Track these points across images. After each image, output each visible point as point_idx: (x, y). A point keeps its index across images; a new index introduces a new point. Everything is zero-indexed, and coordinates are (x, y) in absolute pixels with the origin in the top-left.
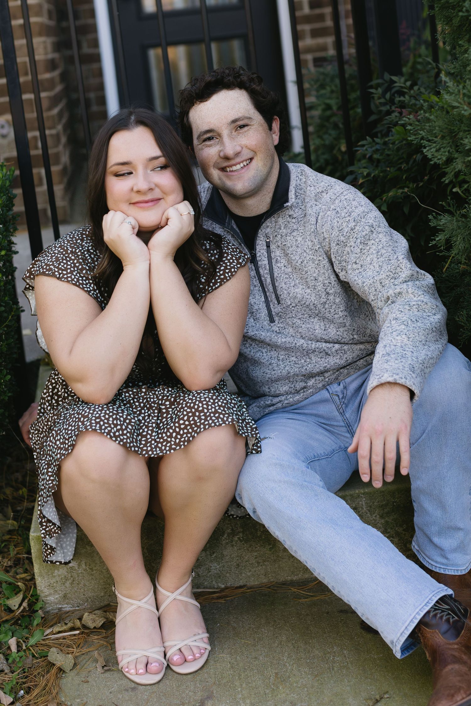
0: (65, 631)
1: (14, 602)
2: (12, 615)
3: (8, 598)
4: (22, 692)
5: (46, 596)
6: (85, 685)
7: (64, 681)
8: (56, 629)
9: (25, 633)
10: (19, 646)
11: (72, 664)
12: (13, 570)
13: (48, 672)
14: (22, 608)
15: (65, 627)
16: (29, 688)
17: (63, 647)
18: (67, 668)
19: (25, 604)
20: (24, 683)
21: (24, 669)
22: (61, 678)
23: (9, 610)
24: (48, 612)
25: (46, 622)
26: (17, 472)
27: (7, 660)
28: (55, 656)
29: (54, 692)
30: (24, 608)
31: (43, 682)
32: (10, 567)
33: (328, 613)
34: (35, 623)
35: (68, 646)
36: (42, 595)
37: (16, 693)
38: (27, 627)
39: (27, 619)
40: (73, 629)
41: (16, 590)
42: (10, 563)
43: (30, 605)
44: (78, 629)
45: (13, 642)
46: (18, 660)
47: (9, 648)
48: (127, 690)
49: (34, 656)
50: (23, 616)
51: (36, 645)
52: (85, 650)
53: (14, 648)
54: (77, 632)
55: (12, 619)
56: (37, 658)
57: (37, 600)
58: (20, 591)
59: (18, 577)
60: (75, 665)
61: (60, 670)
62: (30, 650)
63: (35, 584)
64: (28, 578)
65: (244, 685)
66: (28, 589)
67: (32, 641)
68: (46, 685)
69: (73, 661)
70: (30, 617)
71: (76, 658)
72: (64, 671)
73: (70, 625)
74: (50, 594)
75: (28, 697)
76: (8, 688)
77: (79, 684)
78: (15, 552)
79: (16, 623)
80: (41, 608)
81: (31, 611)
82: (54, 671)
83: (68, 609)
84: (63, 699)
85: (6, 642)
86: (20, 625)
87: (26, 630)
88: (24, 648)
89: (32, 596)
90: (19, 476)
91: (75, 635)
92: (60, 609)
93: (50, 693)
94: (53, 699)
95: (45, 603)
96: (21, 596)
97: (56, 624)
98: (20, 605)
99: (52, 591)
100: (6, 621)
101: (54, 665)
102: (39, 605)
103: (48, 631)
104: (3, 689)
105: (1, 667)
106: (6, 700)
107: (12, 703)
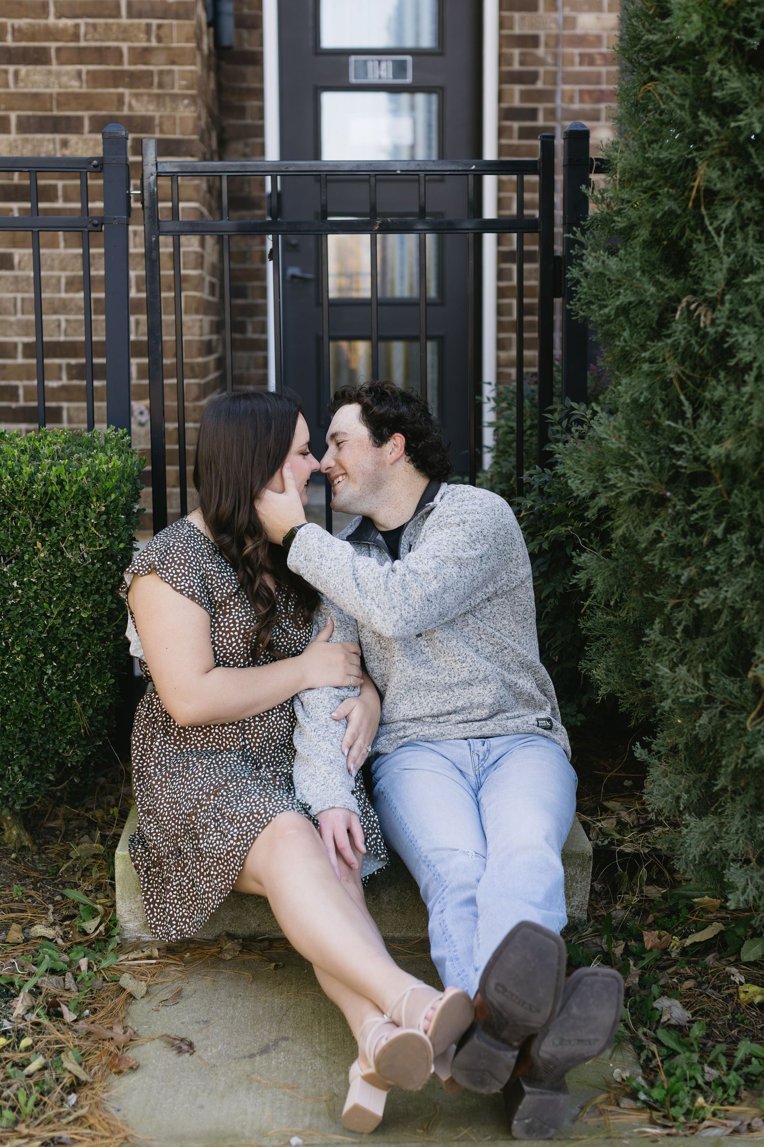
0: (141, 959)
1: (90, 925)
2: (86, 938)
3: (84, 921)
4: (87, 1011)
5: (126, 922)
6: (155, 1013)
7: (133, 1007)
8: (132, 956)
9: (98, 956)
10: (90, 968)
11: (144, 992)
12: (93, 894)
13: (117, 997)
14: (98, 932)
15: (141, 955)
16: (96, 1009)
17: (137, 974)
18: (138, 997)
19: (102, 928)
20: (90, 1004)
21: (91, 990)
22: (130, 1004)
23: (85, 933)
24: (125, 939)
25: (121, 948)
26: (111, 794)
27: (76, 979)
28: (126, 981)
29: (121, 1016)
30: (101, 932)
31: (110, 1005)
32: (91, 891)
33: (425, 972)
34: (110, 947)
35: (142, 974)
36: (121, 920)
37: (81, 1012)
38: (100, 951)
39: (102, 944)
40: (149, 957)
41: (94, 913)
42: (90, 888)
43: (107, 930)
44: (155, 958)
45: (83, 963)
46: (87, 979)
47: (79, 968)
48: (199, 1023)
49: (104, 980)
50: (98, 940)
51: (108, 969)
52: (160, 980)
53: (84, 967)
54: (154, 961)
55: (87, 941)
56: (108, 982)
57: (115, 925)
58: (98, 914)
59: (98, 901)
60: (147, 992)
61: (131, 996)
62: (101, 973)
63: (115, 911)
64: (109, 904)
65: (323, 1031)
66: (106, 914)
67: (104, 964)
68: (114, 1009)
69: (145, 989)
70: (106, 941)
71: (149, 986)
72: (134, 998)
73: (147, 952)
74: (130, 921)
75: (92, 1018)
76: (73, 1005)
77: (149, 1012)
78: (98, 875)
79: (90, 946)
80: (118, 934)
81: (107, 936)
82: (123, 996)
83: (147, 939)
84: (130, 1024)
85: (76, 961)
86: (94, 949)
87: (99, 954)
88: (95, 969)
89: (110, 921)
90: (112, 799)
91: (151, 964)
92: (139, 938)
93: (117, 1016)
94: (119, 1021)
95: (124, 930)
96: (98, 920)
97: (132, 951)
98: (97, 929)
99: (132, 917)
100: (80, 943)
101: (125, 990)
102: (117, 930)
103: (123, 957)
104: (67, 1006)
105: (67, 986)
106: (69, 1016)
107: (75, 1021)
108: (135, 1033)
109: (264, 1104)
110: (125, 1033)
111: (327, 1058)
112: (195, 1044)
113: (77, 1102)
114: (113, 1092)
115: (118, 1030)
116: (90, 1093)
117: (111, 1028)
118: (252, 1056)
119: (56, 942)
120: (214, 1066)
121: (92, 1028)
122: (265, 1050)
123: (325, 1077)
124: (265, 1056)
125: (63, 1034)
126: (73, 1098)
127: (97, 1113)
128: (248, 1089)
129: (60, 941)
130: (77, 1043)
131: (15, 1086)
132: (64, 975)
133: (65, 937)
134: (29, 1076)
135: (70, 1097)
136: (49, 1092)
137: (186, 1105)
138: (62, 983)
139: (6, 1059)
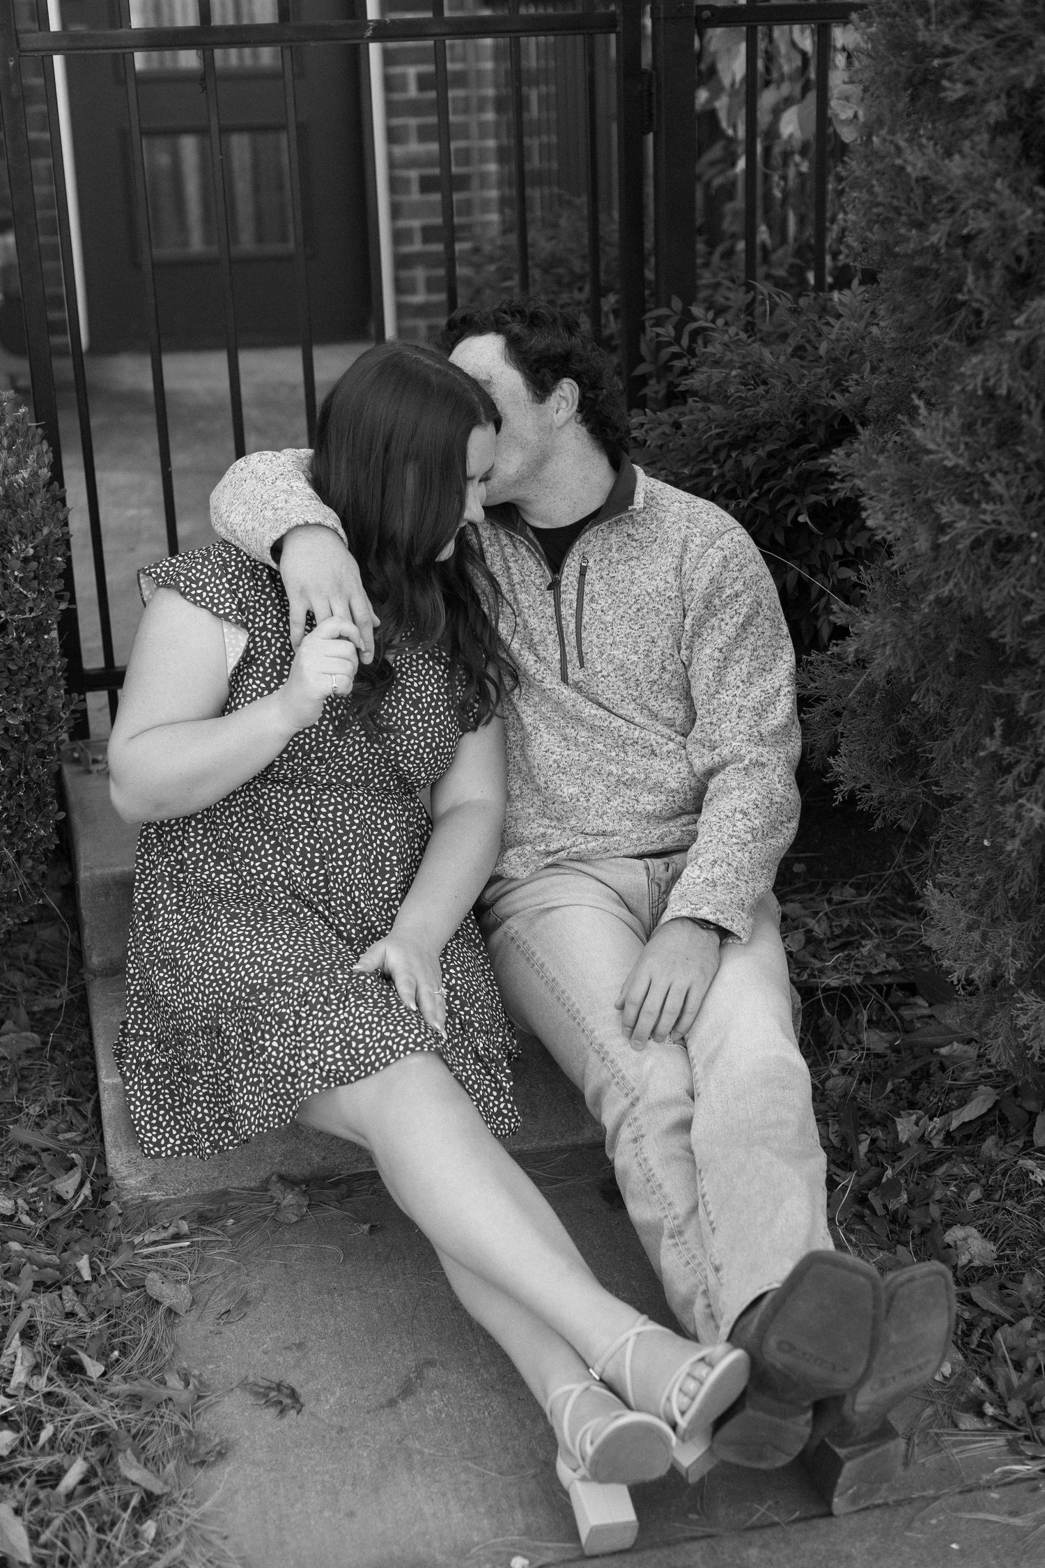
0: (164, 1242)
1: (67, 1185)
2: (66, 1210)
3: (55, 1179)
4: (115, 1353)
5: (123, 1179)
6: (217, 1340)
7: (179, 1331)
8: (149, 1236)
9: (99, 1245)
10: (94, 1269)
11: (187, 1302)
12: (48, 1123)
13: (151, 1317)
14: (82, 1196)
15: (163, 1235)
16: (126, 1345)
17: (171, 1272)
18: (181, 1311)
19: (86, 1191)
20: (115, 1337)
21: (109, 1312)
22: (174, 1325)
23: (60, 1200)
24: (127, 1204)
25: (129, 1223)
27: (78, 1294)
28: (157, 1286)
29: (168, 1350)
30: (86, 1197)
31: (146, 1335)
34: (110, 1224)
35: (176, 1270)
36: (116, 1176)
37: (107, 1356)
38: (99, 1234)
39: (95, 1218)
40: (177, 1238)
41: (67, 1166)
43: (96, 1192)
44: (187, 1237)
45: (83, 1264)
47: (80, 1274)
49: (121, 1286)
50: (85, 1212)
51: (121, 1266)
52: (204, 1275)
53: (87, 1275)
54: (186, 1243)
55: (67, 1216)
56: (126, 1290)
57: (108, 1184)
58: (75, 1167)
59: (60, 1137)
60: (193, 1302)
61: (170, 1311)
62: (112, 1276)
66: (88, 1162)
68: (153, 1340)
69: (188, 1295)
70: (99, 1212)
71: (192, 1289)
72: (177, 1314)
73: (172, 1230)
74: (130, 1176)
75: (126, 1363)
76: (94, 1347)
77: (206, 1338)
80: (115, 1198)
81: (99, 1203)
82: (160, 1313)
83: (157, 1199)
86: (85, 1229)
87: (99, 1239)
88: (103, 1272)
89: (97, 1176)
91: (183, 1248)
92: (145, 1199)
94: (169, 1364)
95: (122, 1190)
96: (76, 1175)
97: (145, 1226)
98: (78, 1191)
99: (133, 1171)
100: (57, 1220)
101: (158, 1303)
102: (112, 1193)
104: (85, 1350)
105: (68, 1306)
106: (94, 1369)
107: (104, 1374)
108: (201, 1382)
109: (444, 1495)
110: (187, 1384)
111: (505, 1392)
112: (298, 1390)
113: (158, 1534)
114: (208, 1505)
115: (174, 1381)
116: (171, 1512)
117: (163, 1382)
118: (392, 1403)
119: (19, 1221)
120: (341, 1430)
121: (136, 1387)
122: (407, 1390)
123: (516, 1430)
124: (411, 1400)
125: (94, 1404)
126: (149, 1528)
127: (196, 1551)
128: (410, 1468)
129: (26, 1219)
130: (120, 1417)
131: (57, 1523)
132: (60, 1288)
133: (33, 1212)
134: (70, 1496)
135: (145, 1526)
136: (113, 1524)
137: (326, 1514)
138: (59, 1304)
139: (24, 1470)
